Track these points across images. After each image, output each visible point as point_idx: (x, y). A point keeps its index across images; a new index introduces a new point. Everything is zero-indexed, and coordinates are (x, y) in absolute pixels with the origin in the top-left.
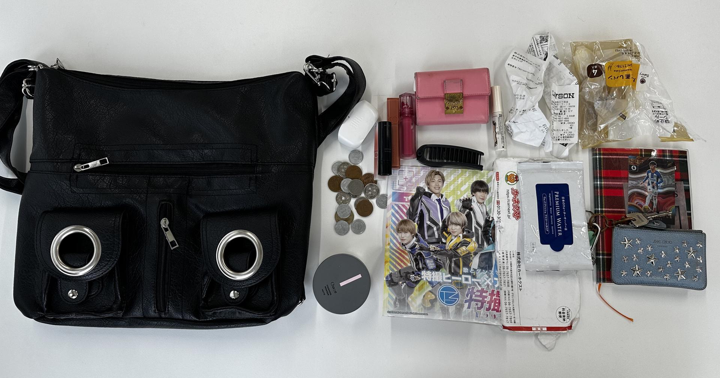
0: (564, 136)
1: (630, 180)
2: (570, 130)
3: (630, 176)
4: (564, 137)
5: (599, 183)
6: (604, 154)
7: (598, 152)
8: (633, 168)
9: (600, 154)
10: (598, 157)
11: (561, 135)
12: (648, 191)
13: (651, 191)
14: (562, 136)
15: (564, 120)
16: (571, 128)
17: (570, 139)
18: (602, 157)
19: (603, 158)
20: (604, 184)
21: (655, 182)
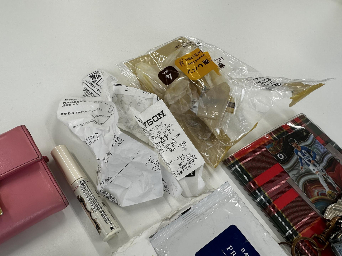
0: (185, 163)
1: (289, 172)
2: (186, 153)
3: (285, 167)
4: (185, 166)
5: (262, 197)
6: (241, 160)
7: (233, 162)
8: (280, 156)
9: (237, 163)
10: (237, 167)
11: (180, 165)
12: (314, 172)
13: (316, 170)
14: (182, 165)
15: (171, 145)
16: (186, 150)
17: (193, 163)
18: (241, 164)
19: (244, 164)
20: (269, 195)
21: (311, 159)
